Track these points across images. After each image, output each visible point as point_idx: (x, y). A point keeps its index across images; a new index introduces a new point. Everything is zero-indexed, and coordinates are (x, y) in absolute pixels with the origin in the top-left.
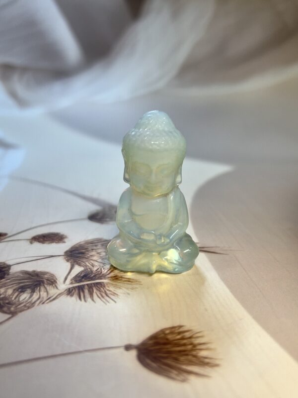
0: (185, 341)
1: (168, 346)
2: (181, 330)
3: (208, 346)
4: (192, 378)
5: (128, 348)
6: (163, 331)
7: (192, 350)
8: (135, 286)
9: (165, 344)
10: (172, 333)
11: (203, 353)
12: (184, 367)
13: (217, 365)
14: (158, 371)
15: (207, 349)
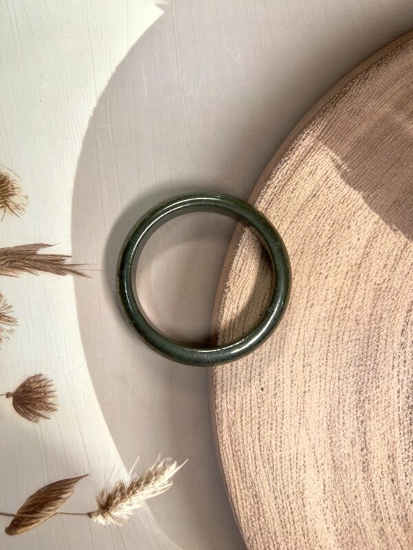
0: (41, 389)
1: (31, 394)
2: (40, 379)
3: (55, 394)
4: (41, 419)
5: (8, 395)
6: (29, 379)
7: (44, 397)
8: (14, 328)
9: (29, 392)
10: (34, 382)
11: (50, 400)
12: (37, 411)
13: (56, 410)
14: (23, 414)
15: (53, 397)
